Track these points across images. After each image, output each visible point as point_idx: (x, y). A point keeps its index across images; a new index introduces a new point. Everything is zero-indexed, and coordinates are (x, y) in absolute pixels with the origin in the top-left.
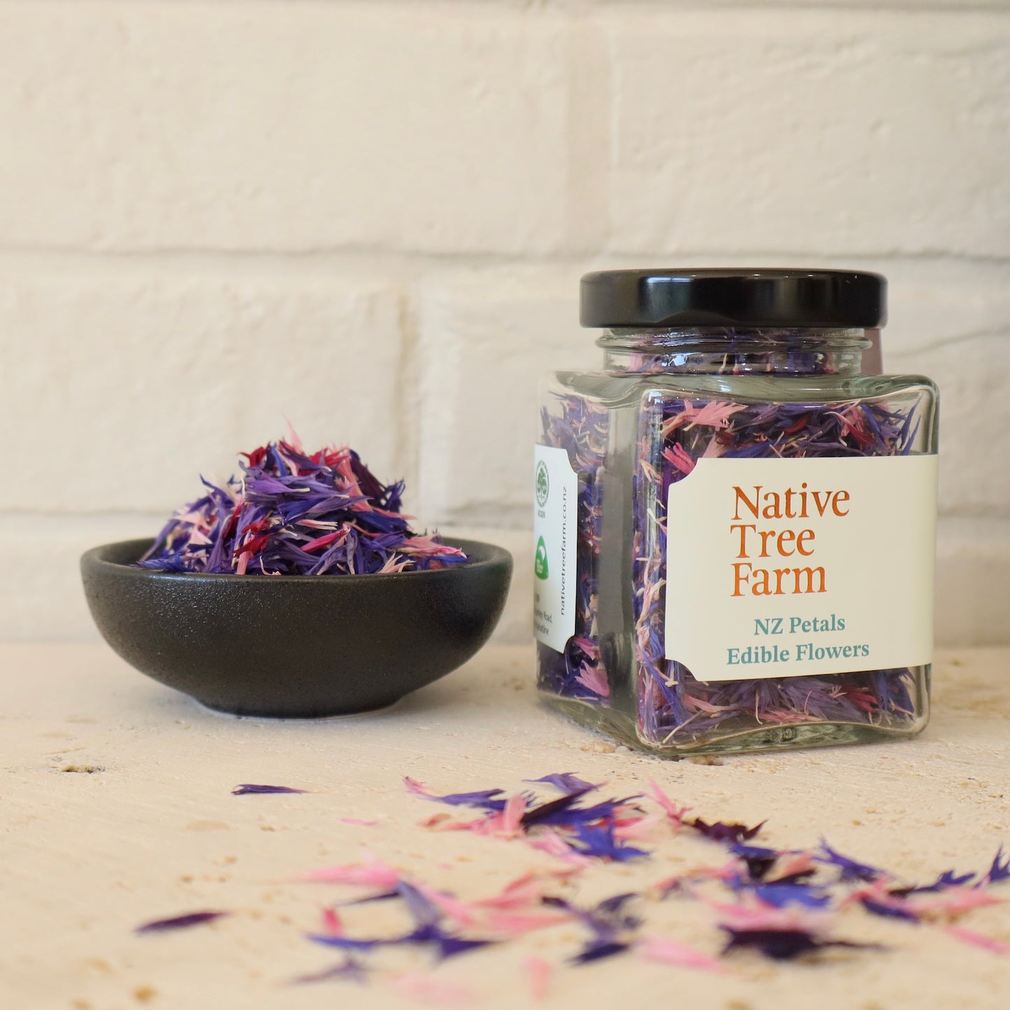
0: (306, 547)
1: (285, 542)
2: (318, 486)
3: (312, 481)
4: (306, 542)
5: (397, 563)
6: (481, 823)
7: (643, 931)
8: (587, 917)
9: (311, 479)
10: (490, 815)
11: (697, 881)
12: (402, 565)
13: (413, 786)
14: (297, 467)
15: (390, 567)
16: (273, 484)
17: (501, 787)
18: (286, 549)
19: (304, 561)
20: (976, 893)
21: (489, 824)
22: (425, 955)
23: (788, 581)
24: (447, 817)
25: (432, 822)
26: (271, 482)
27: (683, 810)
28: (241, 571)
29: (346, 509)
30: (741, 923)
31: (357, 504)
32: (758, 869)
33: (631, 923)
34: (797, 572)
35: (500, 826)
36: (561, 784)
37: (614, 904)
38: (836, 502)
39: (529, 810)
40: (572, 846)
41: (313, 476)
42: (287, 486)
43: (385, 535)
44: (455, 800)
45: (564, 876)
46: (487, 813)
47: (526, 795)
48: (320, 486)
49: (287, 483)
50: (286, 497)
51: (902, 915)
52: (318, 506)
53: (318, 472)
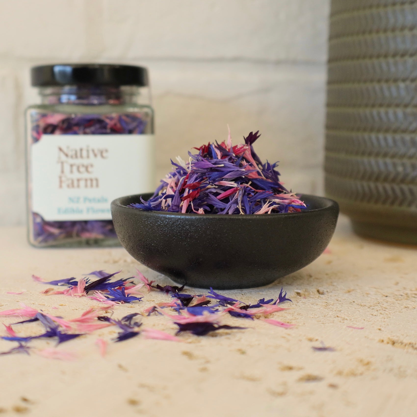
0: (219, 197)
1: (209, 194)
2: (229, 164)
3: (226, 162)
4: (220, 194)
5: (269, 207)
6: (68, 291)
7: (142, 327)
8: (119, 323)
9: (226, 161)
10: (71, 288)
11: (162, 307)
12: (271, 208)
13: (36, 279)
14: (221, 154)
15: (265, 208)
16: (205, 163)
17: (75, 277)
18: (210, 198)
19: (219, 205)
20: (274, 306)
21: (71, 291)
22: (53, 342)
23: (82, 183)
24: (53, 290)
25: (46, 292)
26: (205, 162)
27: (152, 282)
28: (184, 211)
29: (244, 177)
30: (183, 322)
31: (250, 174)
32: (185, 302)
33: (138, 325)
34: (86, 180)
35: (76, 292)
36: (99, 275)
37: (129, 318)
38: (102, 153)
39: (87, 285)
40: (108, 298)
41: (227, 159)
42: (212, 164)
43: (265, 191)
44: (55, 283)
45: (106, 309)
46: (69, 287)
47: (86, 279)
48: (230, 164)
49: (213, 162)
50: (212, 170)
51: (247, 316)
52: (229, 174)
53: (229, 157)
